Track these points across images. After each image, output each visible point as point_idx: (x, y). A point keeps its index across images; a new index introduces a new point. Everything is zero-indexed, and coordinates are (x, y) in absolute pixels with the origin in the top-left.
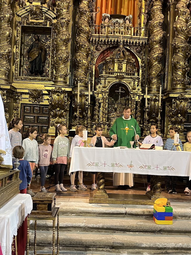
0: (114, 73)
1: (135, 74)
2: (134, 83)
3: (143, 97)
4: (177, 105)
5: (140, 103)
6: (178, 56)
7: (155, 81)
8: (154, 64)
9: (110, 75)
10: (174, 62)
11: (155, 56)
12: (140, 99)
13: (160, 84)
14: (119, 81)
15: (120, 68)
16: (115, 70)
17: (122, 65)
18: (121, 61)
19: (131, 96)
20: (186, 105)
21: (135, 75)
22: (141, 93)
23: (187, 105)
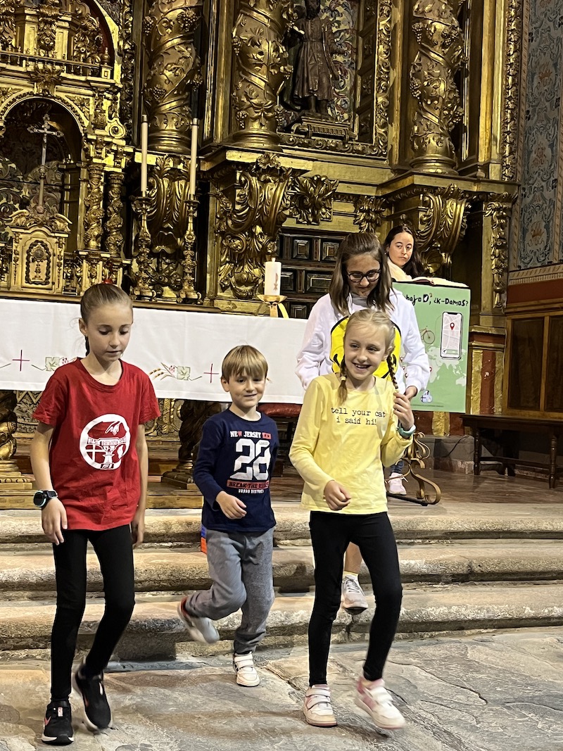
0: (24, 61)
1: (103, 70)
2: (99, 106)
3: (133, 159)
4: (250, 193)
5: (119, 182)
6: (252, 21)
7: (169, 105)
8: (169, 44)
9: (9, 67)
10: (241, 40)
11: (171, 13)
12: (120, 167)
13: (188, 117)
14: (44, 90)
15: (46, 45)
16: (25, 48)
17: (55, 33)
18: (49, 19)
19: (87, 150)
20: (280, 194)
21: (103, 76)
22: (123, 143)
23: (284, 194)
